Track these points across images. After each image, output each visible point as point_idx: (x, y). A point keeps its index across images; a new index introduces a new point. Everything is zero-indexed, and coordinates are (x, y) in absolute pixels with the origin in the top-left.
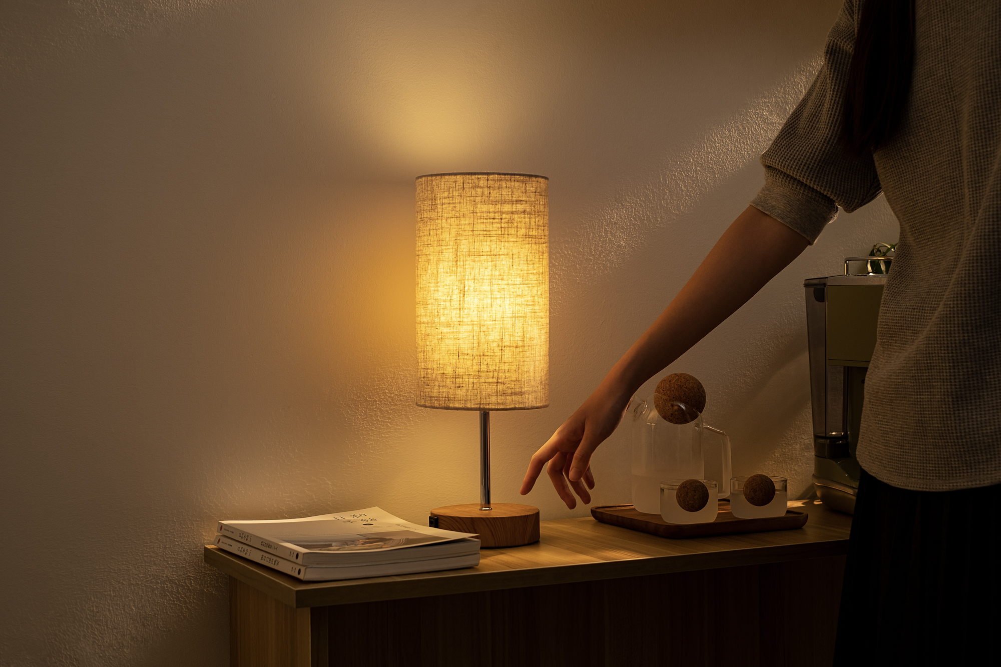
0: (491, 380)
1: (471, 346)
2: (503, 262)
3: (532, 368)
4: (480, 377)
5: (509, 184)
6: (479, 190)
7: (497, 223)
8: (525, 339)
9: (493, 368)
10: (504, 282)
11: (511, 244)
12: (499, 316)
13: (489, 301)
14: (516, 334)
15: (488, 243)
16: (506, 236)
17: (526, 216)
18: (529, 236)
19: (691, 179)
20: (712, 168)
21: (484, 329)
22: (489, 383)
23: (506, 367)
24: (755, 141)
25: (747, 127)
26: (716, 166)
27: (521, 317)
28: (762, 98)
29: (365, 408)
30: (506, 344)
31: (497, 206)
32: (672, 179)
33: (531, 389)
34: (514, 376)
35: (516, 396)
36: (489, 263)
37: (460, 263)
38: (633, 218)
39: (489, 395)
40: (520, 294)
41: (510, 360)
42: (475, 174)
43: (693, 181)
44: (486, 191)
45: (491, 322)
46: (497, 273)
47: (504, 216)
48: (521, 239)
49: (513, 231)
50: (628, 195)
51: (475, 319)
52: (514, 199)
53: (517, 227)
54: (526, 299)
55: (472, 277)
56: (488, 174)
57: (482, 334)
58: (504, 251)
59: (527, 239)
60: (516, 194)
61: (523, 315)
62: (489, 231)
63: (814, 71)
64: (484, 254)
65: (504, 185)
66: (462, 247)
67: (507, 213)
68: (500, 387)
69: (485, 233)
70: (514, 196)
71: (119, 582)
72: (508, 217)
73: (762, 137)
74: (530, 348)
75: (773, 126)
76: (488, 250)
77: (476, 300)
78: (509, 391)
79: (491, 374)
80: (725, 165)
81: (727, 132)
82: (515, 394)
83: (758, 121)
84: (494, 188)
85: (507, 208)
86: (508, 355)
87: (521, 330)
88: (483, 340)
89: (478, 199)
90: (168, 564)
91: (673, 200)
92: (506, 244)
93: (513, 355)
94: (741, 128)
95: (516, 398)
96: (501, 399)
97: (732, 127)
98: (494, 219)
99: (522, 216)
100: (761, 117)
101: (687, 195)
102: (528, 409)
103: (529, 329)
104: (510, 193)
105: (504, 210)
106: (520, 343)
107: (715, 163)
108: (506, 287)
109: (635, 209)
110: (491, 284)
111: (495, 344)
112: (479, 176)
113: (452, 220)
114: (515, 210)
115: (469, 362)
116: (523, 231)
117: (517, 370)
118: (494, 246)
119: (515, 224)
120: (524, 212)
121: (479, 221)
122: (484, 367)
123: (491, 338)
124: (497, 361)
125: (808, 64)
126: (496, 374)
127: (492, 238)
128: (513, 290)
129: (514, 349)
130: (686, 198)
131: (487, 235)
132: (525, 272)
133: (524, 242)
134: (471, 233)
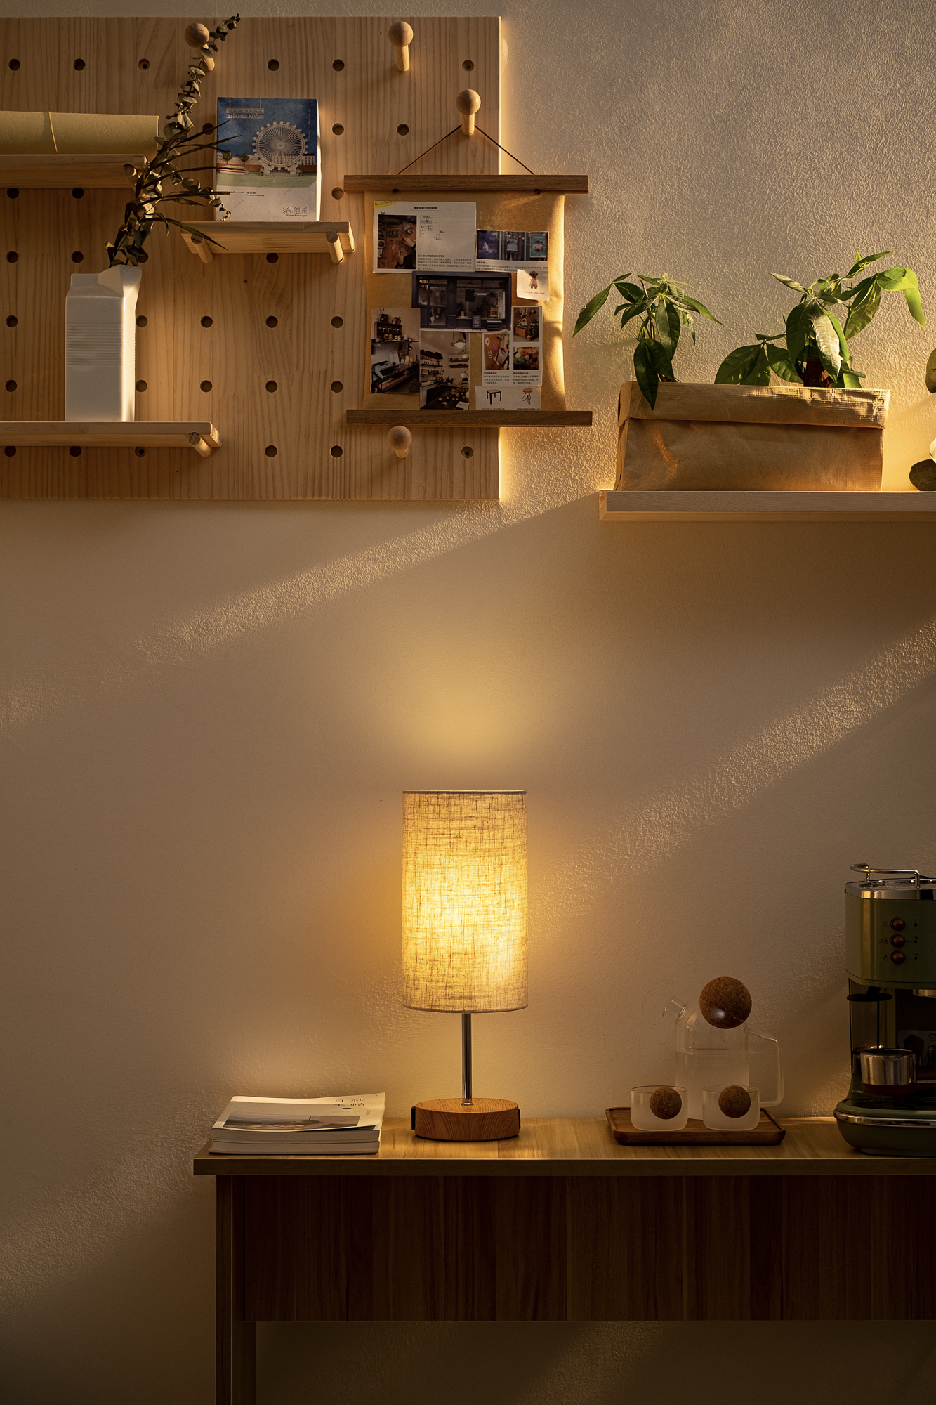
0: (440, 984)
1: (425, 952)
2: (452, 875)
3: (484, 974)
4: (431, 981)
5: (457, 802)
6: (431, 808)
7: (447, 838)
8: (476, 946)
9: (442, 973)
10: (453, 893)
11: (460, 858)
12: (448, 924)
13: (439, 911)
14: (465, 942)
15: (439, 857)
16: (455, 850)
17: (477, 831)
18: (481, 850)
19: (746, 775)
20: (772, 762)
21: (434, 936)
22: (439, 987)
23: (455, 973)
24: (826, 732)
25: (817, 717)
26: (777, 759)
27: (471, 926)
28: (835, 686)
29: (383, 999)
30: (454, 951)
31: (446, 823)
32: (722, 775)
33: (483, 994)
34: (462, 981)
35: (465, 1000)
36: (440, 876)
37: (418, 875)
38: (676, 816)
39: (439, 998)
40: (470, 904)
41: (459, 966)
42: (428, 793)
43: (749, 777)
44: (437, 809)
45: (441, 930)
46: (446, 885)
47: (453, 832)
48: (471, 853)
49: (462, 846)
50: (670, 793)
51: (428, 927)
52: (463, 816)
53: (466, 842)
54: (477, 908)
55: (426, 888)
56: (438, 793)
57: (433, 941)
58: (452, 864)
59: (479, 853)
60: (466, 811)
61: (473, 923)
62: (439, 845)
63: (905, 652)
64: (435, 866)
65: (453, 803)
66: (419, 859)
67: (456, 829)
68: (449, 991)
69: (436, 847)
70: (463, 813)
71: (153, 1144)
72: (457, 832)
73: (835, 727)
74: (482, 955)
75: (850, 714)
76: (438, 863)
77: (429, 909)
78: (458, 995)
79: (441, 978)
80: (789, 759)
81: (791, 724)
82: (464, 997)
83: (830, 710)
84: (444, 806)
85: (455, 824)
86: (456, 961)
87: (471, 938)
88: (434, 947)
89: (431, 816)
90: (196, 1131)
91: (724, 796)
92: (455, 858)
93: (461, 961)
94: (808, 718)
95: (465, 1002)
96: (449, 1002)
97: (797, 718)
98: (443, 834)
99: (472, 831)
100: (834, 706)
101: (741, 791)
102: (480, 1012)
103: (481, 937)
104: (459, 810)
105: (452, 827)
106: (470, 951)
107: (775, 757)
108: (454, 897)
109: (678, 807)
110: (441, 895)
111: (444, 951)
112: (432, 795)
113: (413, 834)
114: (464, 826)
115: (424, 966)
116: (473, 845)
117: (466, 975)
118: (443, 860)
119: (464, 839)
120: (475, 827)
121: (431, 836)
122: (434, 972)
123: (441, 945)
124: (446, 967)
125: (895, 645)
126: (445, 978)
127: (442, 852)
128: (462, 901)
129: (463, 956)
130: (739, 795)
131: (438, 849)
132: (476, 883)
133: (475, 855)
134: (425, 847)
